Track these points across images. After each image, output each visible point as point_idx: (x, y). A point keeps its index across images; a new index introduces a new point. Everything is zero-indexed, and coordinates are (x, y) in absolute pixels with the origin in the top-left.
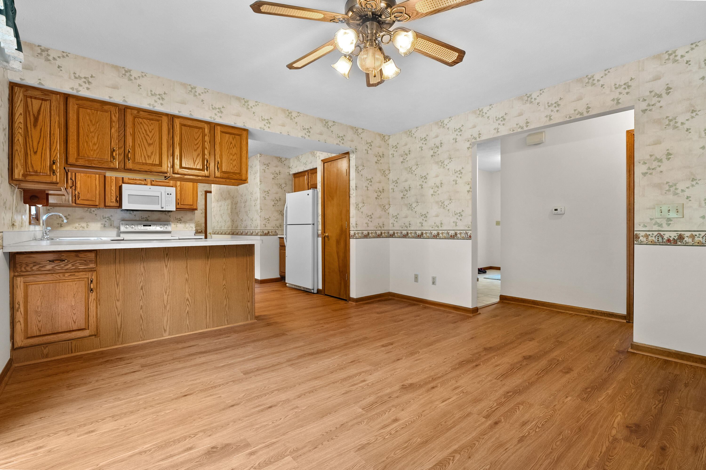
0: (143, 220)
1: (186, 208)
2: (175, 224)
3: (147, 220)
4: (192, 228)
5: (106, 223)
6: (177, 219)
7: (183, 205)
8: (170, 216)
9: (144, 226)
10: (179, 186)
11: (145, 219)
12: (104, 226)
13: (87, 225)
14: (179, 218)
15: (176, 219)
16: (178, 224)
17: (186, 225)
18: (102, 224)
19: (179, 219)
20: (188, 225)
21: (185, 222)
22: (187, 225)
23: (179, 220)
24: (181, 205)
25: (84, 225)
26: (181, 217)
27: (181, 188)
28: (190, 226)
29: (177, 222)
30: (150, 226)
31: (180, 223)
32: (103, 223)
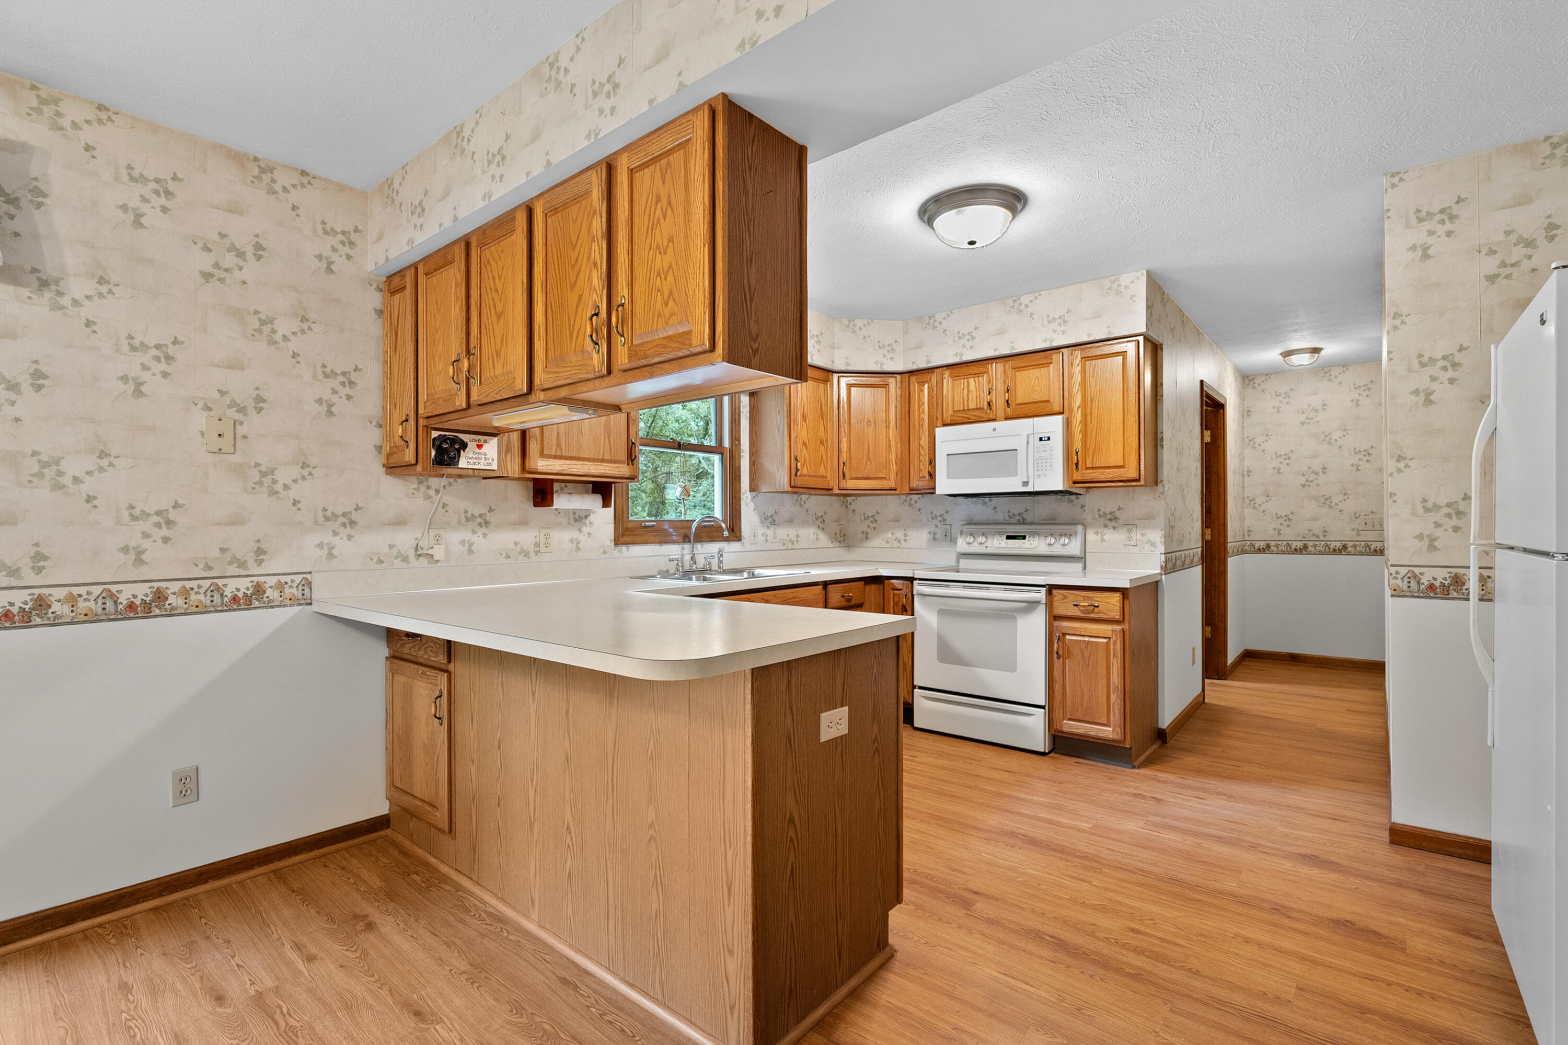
0: (1012, 520)
1: (1102, 478)
2: (1097, 533)
3: (1023, 522)
4: (1153, 544)
5: (937, 530)
6: (1105, 514)
7: (1092, 468)
8: (1082, 507)
9: (1009, 538)
10: (1079, 407)
11: (1018, 518)
12: (934, 539)
13: (906, 535)
14: (1111, 513)
15: (1100, 516)
16: (1106, 530)
17: (1133, 535)
18: (930, 533)
19: (1109, 516)
20: (1139, 536)
21: (1130, 525)
22: (1137, 535)
23: (1111, 520)
24: (1087, 468)
25: (899, 534)
26: (1115, 509)
27: (1084, 415)
28: (1145, 538)
29: (1106, 526)
30: (1024, 538)
31: (1114, 528)
32: (932, 530)
